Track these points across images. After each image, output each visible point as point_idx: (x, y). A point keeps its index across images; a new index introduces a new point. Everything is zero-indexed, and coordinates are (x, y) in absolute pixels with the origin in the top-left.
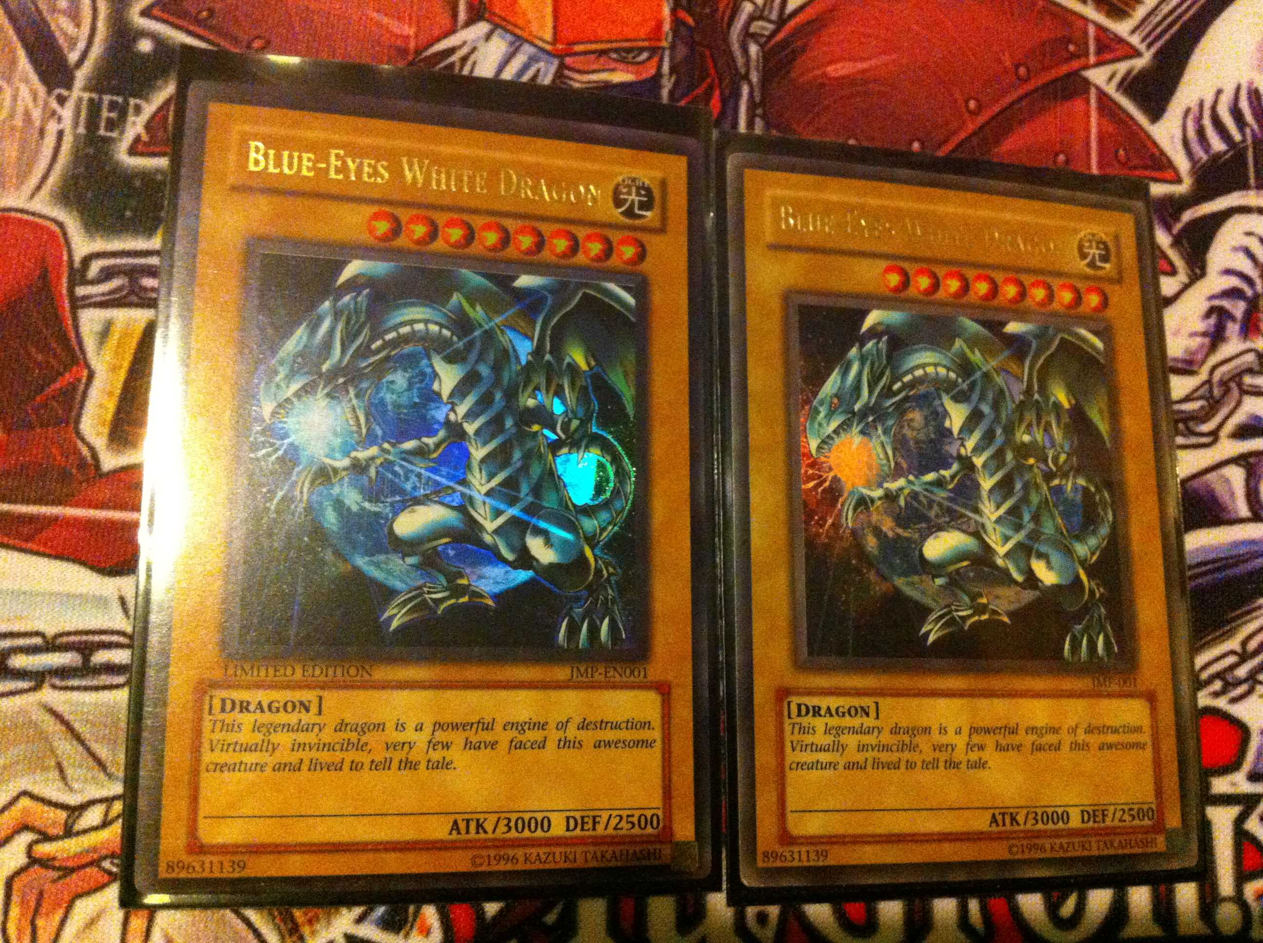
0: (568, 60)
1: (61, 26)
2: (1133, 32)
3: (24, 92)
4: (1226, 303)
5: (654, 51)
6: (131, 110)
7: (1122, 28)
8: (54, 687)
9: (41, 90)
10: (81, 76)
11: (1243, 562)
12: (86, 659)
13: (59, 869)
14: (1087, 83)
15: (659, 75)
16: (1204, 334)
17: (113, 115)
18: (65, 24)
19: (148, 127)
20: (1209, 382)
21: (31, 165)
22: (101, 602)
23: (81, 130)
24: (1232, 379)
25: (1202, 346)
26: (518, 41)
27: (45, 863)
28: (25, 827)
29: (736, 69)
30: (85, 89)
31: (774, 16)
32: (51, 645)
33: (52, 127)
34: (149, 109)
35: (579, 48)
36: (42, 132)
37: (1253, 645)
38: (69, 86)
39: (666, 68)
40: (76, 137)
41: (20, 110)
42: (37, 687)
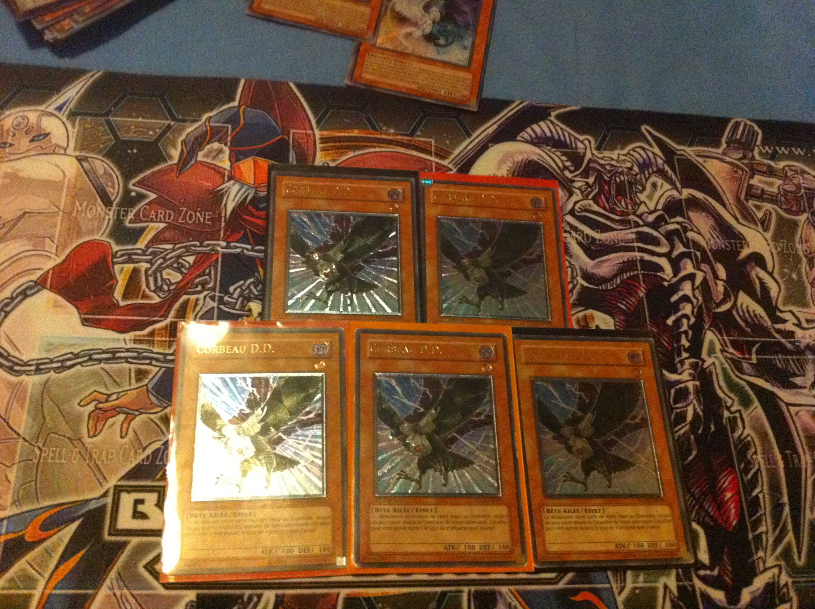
0: (259, 189)
1: (109, 190)
2: (449, 163)
3: (99, 209)
6: (129, 212)
8: (104, 363)
9: (104, 207)
10: (115, 203)
12: (114, 355)
13: (104, 411)
17: (124, 213)
18: (111, 190)
19: (134, 216)
21: (101, 228)
22: (118, 340)
23: (115, 218)
26: (243, 184)
27: (100, 409)
28: (95, 400)
30: (116, 206)
32: (104, 352)
33: (107, 218)
34: (134, 211)
35: (261, 185)
36: (104, 219)
38: (112, 206)
40: (114, 220)
41: (98, 213)
42: (100, 363)
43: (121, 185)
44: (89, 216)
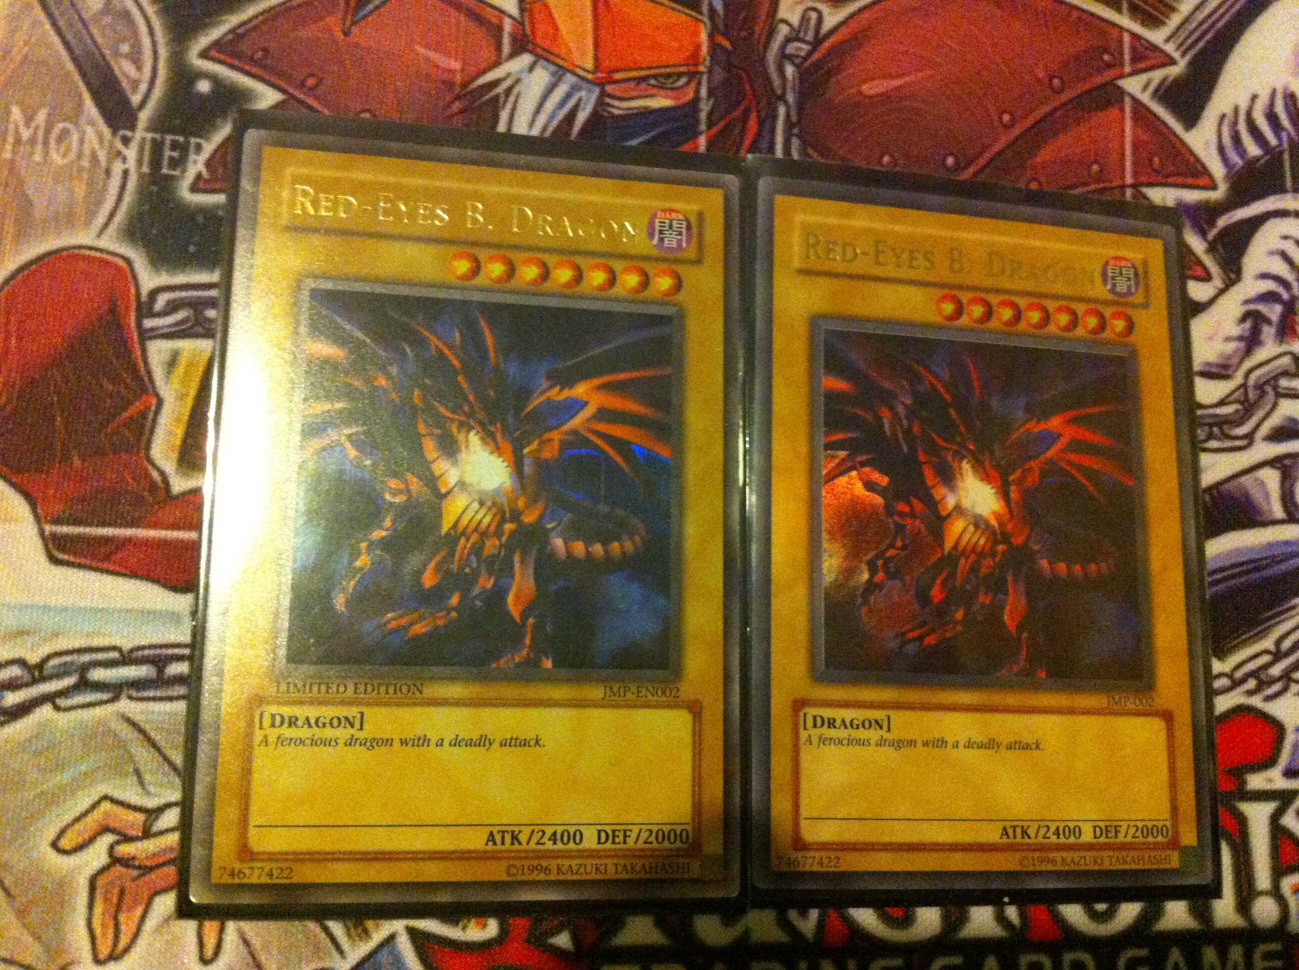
0: (609, 88)
1: (124, 69)
2: (1167, 40)
3: (90, 134)
4: (1261, 307)
5: (693, 75)
6: (192, 149)
7: (1157, 37)
8: (131, 698)
9: (106, 131)
10: (144, 117)
11: (1278, 563)
12: (161, 671)
13: (139, 867)
14: (1122, 92)
15: (697, 100)
16: (1240, 338)
17: (175, 154)
18: (128, 68)
19: (208, 164)
20: (1244, 386)
21: (99, 203)
22: (174, 617)
23: (145, 169)
24: (1267, 382)
25: (1238, 349)
26: (560, 72)
27: (126, 862)
28: (105, 829)
29: (772, 90)
30: (148, 129)
31: (810, 37)
32: (127, 658)
33: (118, 168)
34: (209, 148)
35: (618, 76)
36: (108, 172)
37: (1287, 644)
38: (133, 127)
39: (704, 92)
40: (141, 176)
41: (87, 152)
42: (115, 699)
43: (163, 52)
44: (56, 158)
